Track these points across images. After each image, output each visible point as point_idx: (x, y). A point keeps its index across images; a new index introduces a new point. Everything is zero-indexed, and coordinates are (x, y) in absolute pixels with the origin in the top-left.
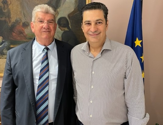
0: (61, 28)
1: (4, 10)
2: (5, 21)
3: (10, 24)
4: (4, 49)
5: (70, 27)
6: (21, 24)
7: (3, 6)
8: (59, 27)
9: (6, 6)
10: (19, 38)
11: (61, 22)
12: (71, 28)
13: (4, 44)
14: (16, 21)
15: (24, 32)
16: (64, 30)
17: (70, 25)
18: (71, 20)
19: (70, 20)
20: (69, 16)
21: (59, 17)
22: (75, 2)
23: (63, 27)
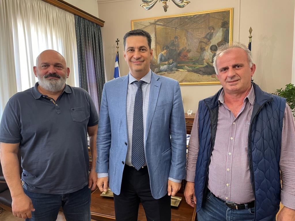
0: (212, 52)
1: (175, 42)
2: (175, 50)
3: (178, 51)
4: (173, 67)
6: (186, 50)
7: (175, 40)
8: (211, 51)
9: (176, 40)
10: (183, 60)
11: (213, 48)
13: (173, 64)
14: (182, 49)
15: (187, 56)
16: (214, 53)
20: (218, 44)
21: (211, 45)
22: (223, 35)
23: (214, 51)
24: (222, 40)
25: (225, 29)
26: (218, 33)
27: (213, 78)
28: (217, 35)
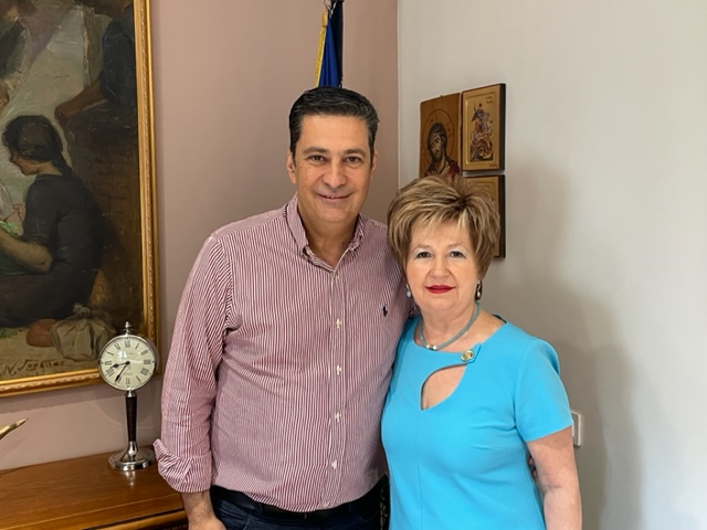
0: (24, 163)
5: (69, 163)
8: (11, 160)
11: (24, 139)
12: (73, 162)
16: (37, 172)
17: (65, 154)
18: (70, 133)
19: (65, 133)
20: (60, 112)
21: (11, 112)
22: (91, 58)
23: (31, 158)
24: (87, 88)
25: (105, 20)
26: (60, 36)
27: (37, 350)
28: (52, 47)
